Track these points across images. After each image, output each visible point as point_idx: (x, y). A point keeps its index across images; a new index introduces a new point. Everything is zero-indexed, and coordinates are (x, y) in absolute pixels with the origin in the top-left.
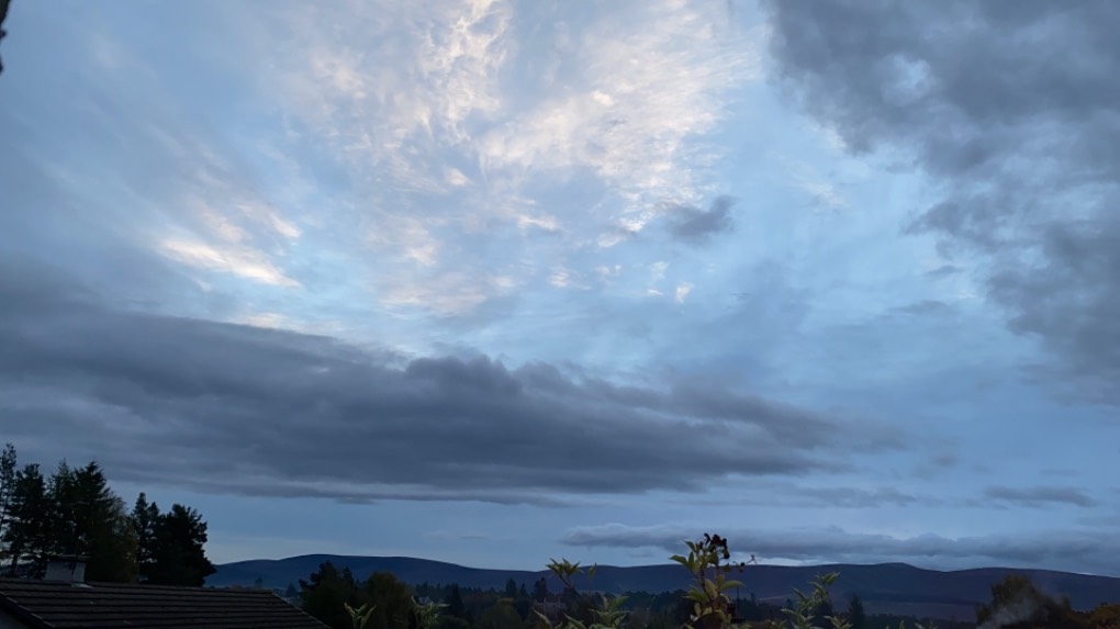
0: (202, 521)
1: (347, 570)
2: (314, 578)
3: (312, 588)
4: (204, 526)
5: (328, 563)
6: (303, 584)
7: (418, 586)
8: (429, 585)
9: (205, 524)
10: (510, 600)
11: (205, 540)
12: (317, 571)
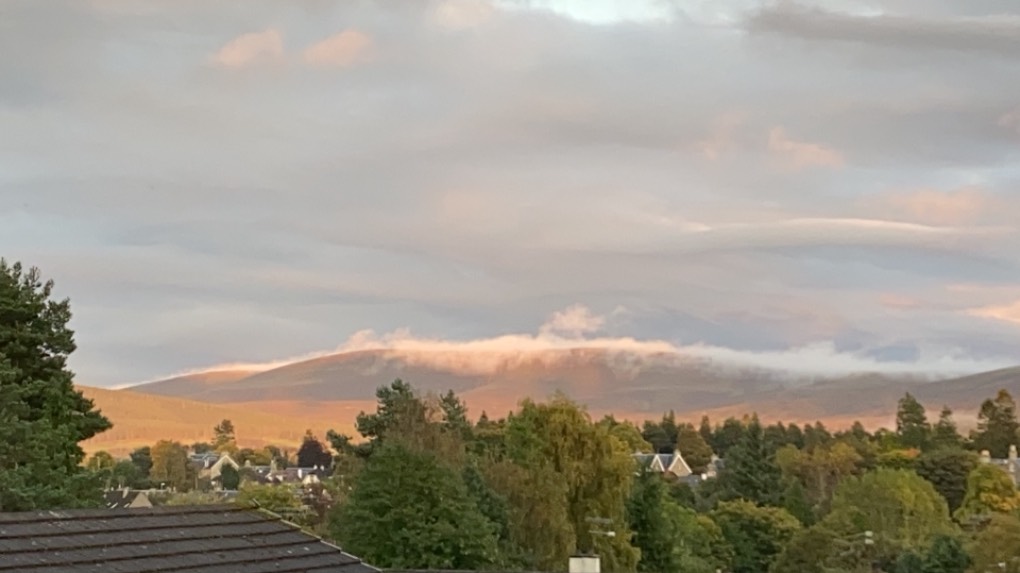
0: (56, 297)
1: (450, 400)
2: (366, 425)
3: (363, 453)
4: (61, 310)
5: (398, 386)
6: (340, 442)
7: (648, 425)
8: (678, 421)
9: (64, 306)
10: (911, 453)
11: (71, 348)
12: (373, 407)
